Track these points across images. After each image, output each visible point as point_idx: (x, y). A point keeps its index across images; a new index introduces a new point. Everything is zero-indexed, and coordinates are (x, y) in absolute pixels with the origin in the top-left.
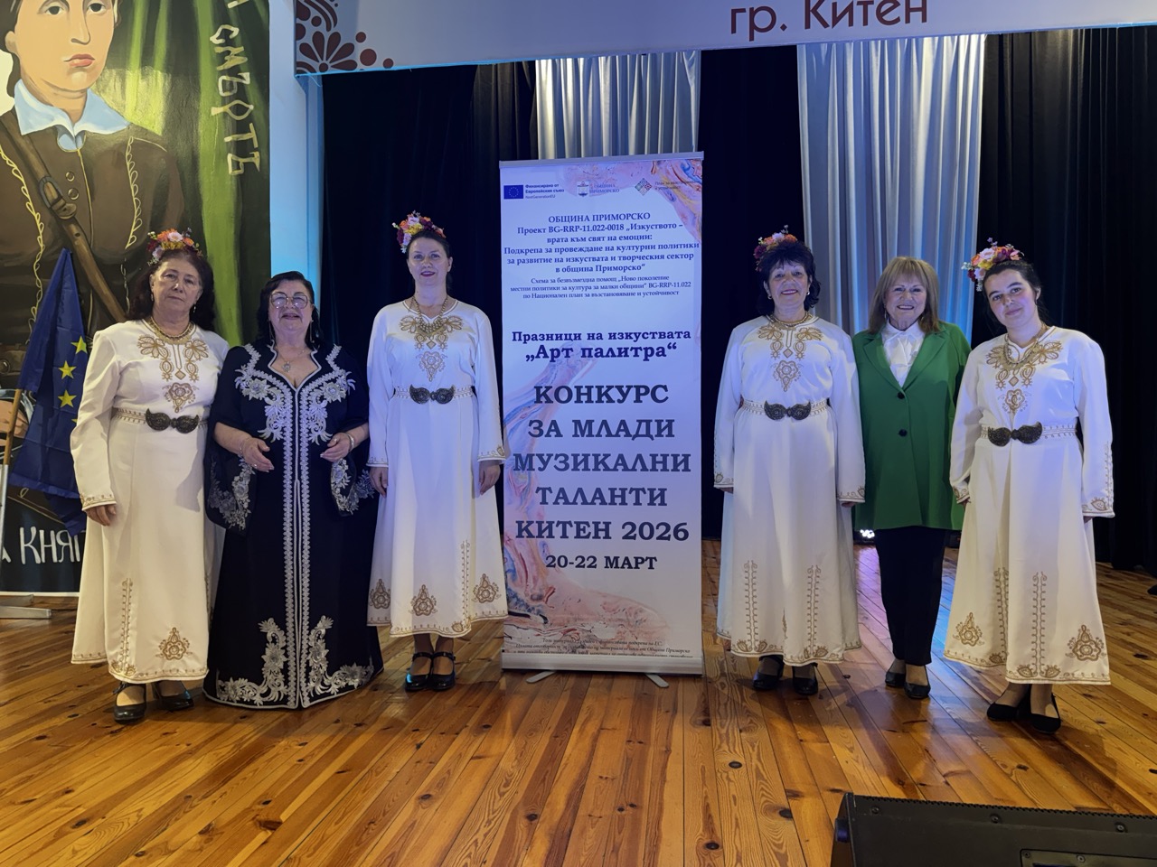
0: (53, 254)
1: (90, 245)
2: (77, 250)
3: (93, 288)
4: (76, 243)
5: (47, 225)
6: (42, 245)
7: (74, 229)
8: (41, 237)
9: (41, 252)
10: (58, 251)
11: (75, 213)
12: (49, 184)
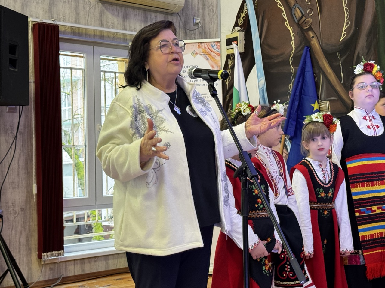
0: (299, 51)
1: (319, 42)
2: (313, 46)
3: (322, 70)
4: (312, 42)
5: (297, 34)
6: (294, 47)
7: (311, 34)
8: (293, 42)
9: (293, 51)
10: (302, 49)
11: (311, 24)
12: (297, 9)
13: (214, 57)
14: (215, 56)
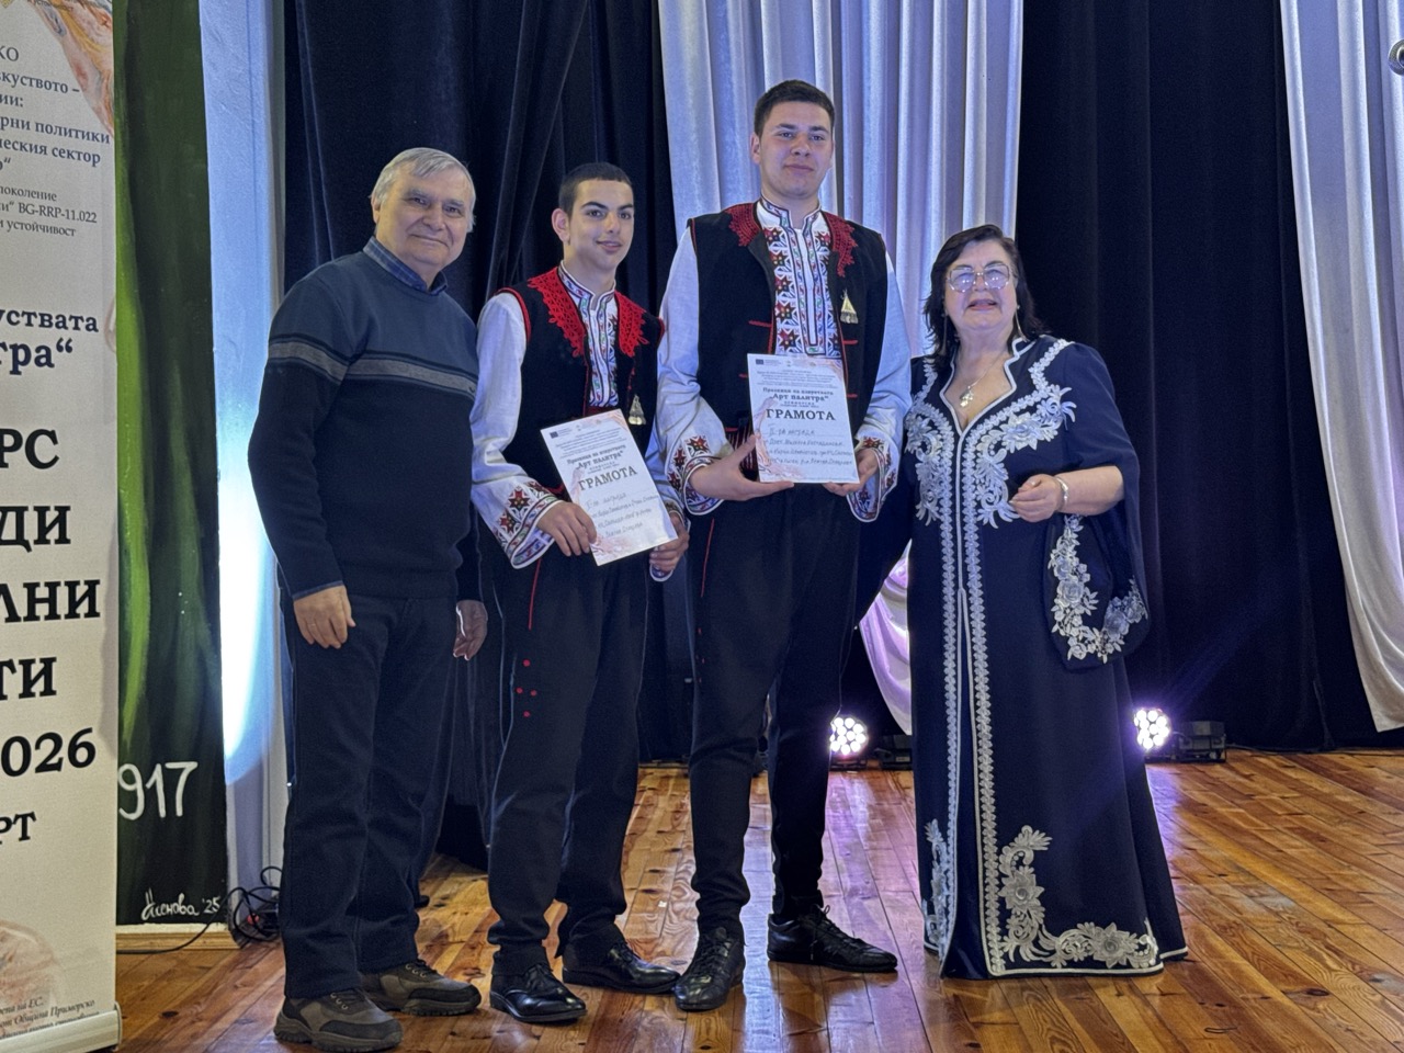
13: (85, 25)
14: (89, 23)
